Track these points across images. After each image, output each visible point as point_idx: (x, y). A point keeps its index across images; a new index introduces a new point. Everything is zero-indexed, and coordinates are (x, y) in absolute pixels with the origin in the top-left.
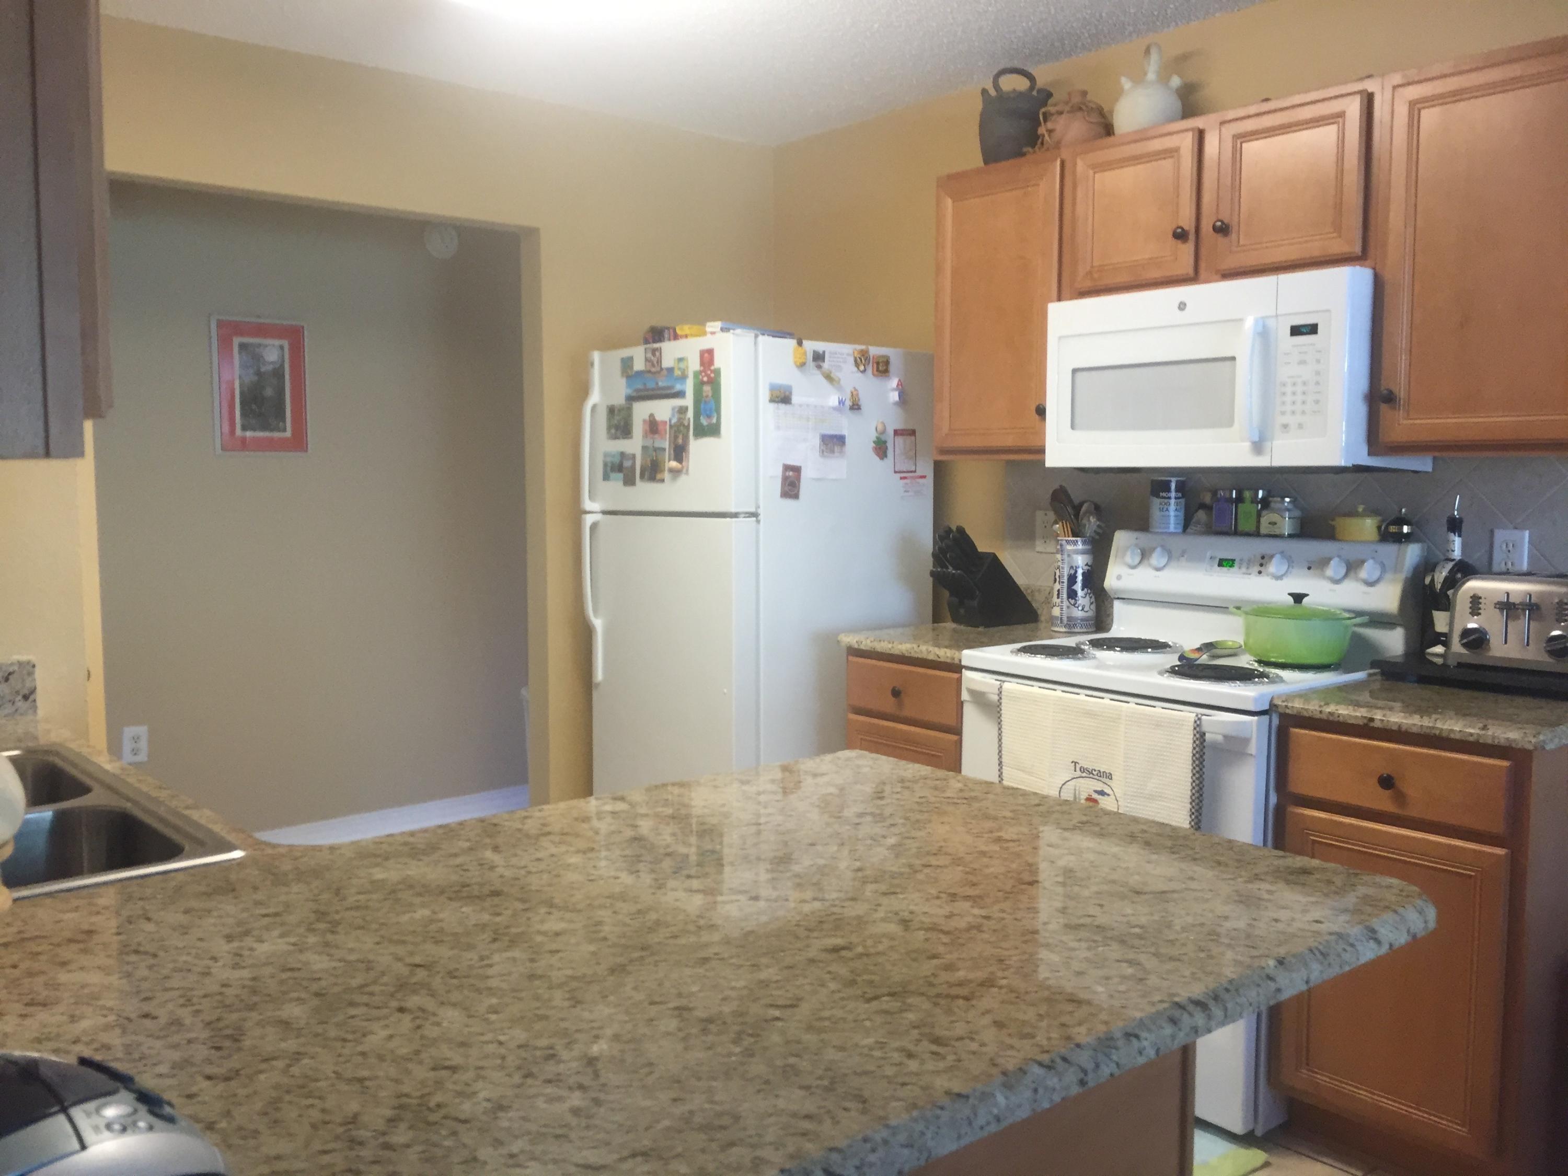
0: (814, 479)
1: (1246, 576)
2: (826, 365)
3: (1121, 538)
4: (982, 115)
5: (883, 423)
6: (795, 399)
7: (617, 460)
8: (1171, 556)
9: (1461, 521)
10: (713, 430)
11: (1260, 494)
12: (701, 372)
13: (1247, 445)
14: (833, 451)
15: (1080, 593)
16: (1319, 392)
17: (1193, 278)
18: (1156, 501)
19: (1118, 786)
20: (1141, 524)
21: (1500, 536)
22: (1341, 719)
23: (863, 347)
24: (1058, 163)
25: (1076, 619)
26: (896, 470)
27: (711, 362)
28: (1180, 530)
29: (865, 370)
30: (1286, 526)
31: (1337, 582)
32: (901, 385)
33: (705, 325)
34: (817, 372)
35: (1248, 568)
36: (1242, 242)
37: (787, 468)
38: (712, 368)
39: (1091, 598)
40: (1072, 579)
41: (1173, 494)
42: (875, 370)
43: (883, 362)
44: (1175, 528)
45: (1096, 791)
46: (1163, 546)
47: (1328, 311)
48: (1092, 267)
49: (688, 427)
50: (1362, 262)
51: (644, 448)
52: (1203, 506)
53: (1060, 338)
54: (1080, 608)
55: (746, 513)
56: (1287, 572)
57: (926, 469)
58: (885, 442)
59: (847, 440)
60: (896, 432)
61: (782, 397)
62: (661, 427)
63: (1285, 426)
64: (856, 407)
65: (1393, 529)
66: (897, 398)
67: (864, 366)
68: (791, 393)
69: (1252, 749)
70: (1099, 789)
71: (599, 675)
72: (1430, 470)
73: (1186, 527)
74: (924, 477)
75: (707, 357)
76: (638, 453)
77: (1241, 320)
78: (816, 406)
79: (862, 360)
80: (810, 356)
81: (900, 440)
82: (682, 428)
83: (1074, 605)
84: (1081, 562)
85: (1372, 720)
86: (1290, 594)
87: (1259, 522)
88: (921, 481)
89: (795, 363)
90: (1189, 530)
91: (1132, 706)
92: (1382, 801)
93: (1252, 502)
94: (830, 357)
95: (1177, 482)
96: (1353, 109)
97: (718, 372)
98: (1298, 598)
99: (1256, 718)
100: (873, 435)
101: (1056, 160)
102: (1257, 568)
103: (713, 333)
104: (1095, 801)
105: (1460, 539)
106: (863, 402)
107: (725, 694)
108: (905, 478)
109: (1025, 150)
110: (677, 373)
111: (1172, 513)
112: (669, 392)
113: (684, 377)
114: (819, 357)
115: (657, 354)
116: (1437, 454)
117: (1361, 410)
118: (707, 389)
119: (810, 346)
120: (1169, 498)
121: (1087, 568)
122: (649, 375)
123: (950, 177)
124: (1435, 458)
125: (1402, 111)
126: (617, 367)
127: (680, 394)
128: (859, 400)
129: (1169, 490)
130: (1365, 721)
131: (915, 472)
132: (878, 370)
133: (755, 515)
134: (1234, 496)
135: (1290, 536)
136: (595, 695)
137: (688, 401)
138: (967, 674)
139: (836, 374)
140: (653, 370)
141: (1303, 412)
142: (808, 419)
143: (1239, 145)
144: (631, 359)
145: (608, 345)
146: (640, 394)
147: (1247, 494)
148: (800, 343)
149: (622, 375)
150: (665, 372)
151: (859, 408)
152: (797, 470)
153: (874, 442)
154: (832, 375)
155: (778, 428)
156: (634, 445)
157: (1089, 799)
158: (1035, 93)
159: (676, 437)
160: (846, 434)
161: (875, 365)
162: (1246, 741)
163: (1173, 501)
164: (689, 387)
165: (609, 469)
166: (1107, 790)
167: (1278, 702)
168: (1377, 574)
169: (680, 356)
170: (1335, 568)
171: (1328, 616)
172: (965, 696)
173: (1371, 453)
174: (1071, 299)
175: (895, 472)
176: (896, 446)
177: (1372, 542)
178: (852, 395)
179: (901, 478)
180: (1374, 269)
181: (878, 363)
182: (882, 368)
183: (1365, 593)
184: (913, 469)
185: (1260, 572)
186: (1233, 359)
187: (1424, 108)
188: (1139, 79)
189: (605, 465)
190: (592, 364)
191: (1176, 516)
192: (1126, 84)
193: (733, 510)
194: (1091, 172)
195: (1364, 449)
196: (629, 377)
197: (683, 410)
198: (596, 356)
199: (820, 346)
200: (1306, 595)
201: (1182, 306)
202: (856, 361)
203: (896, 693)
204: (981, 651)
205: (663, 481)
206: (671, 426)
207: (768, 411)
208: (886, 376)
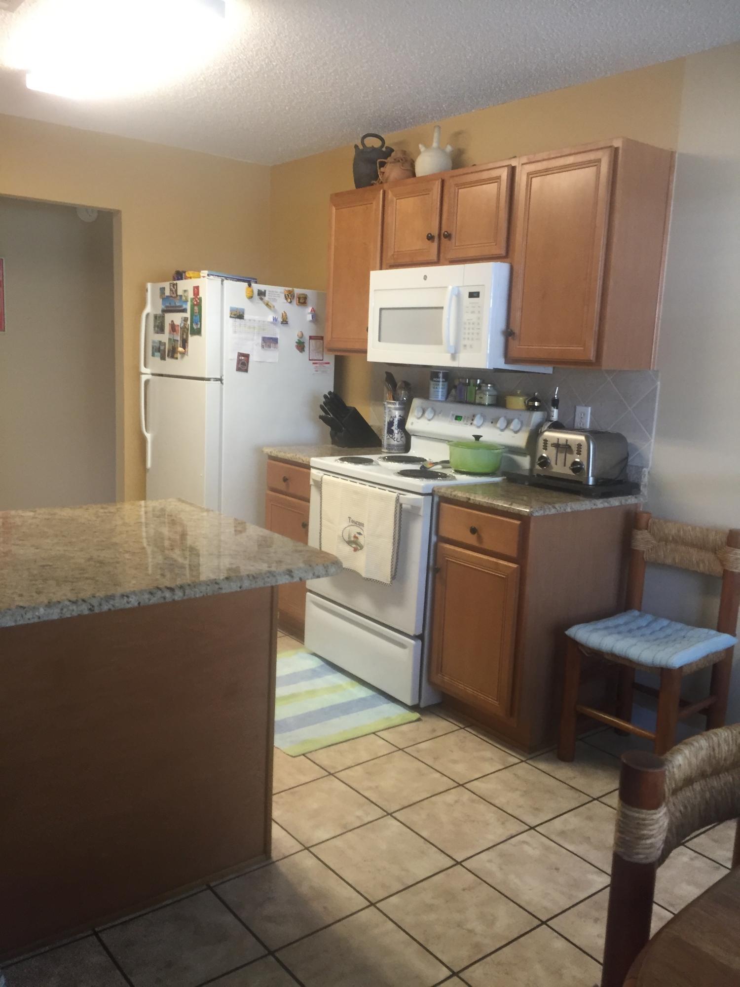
0: (257, 361)
1: (465, 425)
2: (266, 298)
3: (416, 402)
4: (355, 159)
5: (301, 332)
6: (246, 316)
7: (157, 345)
8: (435, 413)
9: (558, 401)
10: (198, 332)
11: (478, 381)
12: (194, 298)
13: (449, 356)
14: (270, 347)
15: (396, 431)
16: (479, 329)
17: (437, 262)
18: (432, 383)
19: (365, 532)
20: (425, 395)
21: (579, 409)
22: (458, 499)
23: (290, 289)
24: (382, 191)
25: (394, 445)
26: (311, 359)
27: (198, 294)
28: (444, 399)
29: (291, 302)
30: (487, 400)
31: (502, 430)
32: (314, 311)
33: (200, 272)
34: (261, 302)
35: (467, 421)
36: (457, 244)
37: (240, 355)
38: (198, 297)
39: (401, 434)
40: (391, 424)
41: (441, 380)
42: (298, 302)
43: (303, 297)
44: (442, 398)
45: (357, 533)
46: (433, 408)
47: (483, 285)
48: (395, 252)
49: (188, 329)
50: (505, 260)
51: (170, 339)
52: (455, 387)
53: (375, 290)
54: (395, 440)
55: (215, 379)
56: (482, 425)
57: (330, 359)
58: (304, 343)
59: (279, 341)
60: (311, 338)
61: (239, 315)
62: (176, 328)
63: (465, 346)
64: (285, 322)
65: (530, 403)
66: (311, 318)
67: (290, 299)
68: (243, 313)
69: (421, 513)
70: (359, 532)
71: (149, 464)
72: (551, 373)
73: (447, 398)
74: (328, 363)
75: (196, 290)
76: (167, 341)
77: (446, 287)
78: (259, 321)
79: (289, 296)
80: (256, 292)
81: (313, 342)
82: (185, 329)
83: (392, 438)
84: (397, 414)
85: (469, 499)
86: (473, 436)
87: (475, 397)
88: (327, 365)
89: (247, 296)
90: (448, 400)
91: (377, 490)
92: (472, 540)
93: (474, 386)
94: (269, 294)
95: (443, 372)
96: (504, 174)
97: (200, 299)
98: (477, 438)
99: (423, 497)
100: (296, 339)
101: (380, 191)
102: (470, 422)
103: (204, 277)
104: (357, 538)
105: (557, 410)
106: (290, 320)
107: (201, 476)
108: (316, 363)
109: (373, 182)
110: (184, 298)
111: (440, 390)
112: (180, 309)
113: (186, 301)
114: (261, 294)
115: (175, 287)
116: (555, 366)
117: (500, 340)
118: (196, 308)
119: (256, 287)
120: (439, 382)
121: (400, 418)
122: (171, 298)
123: (337, 195)
124: (554, 368)
125: (524, 178)
126: (158, 292)
127: (184, 311)
128: (287, 318)
129: (438, 377)
130: (467, 500)
131: (322, 360)
132: (299, 302)
133: (221, 380)
134: (467, 382)
135: (489, 405)
136: (148, 475)
137: (188, 315)
138: (313, 471)
139: (272, 303)
140: (173, 296)
141: (472, 339)
142: (254, 328)
143: (457, 191)
144: (164, 288)
145: (154, 281)
146: (168, 309)
147: (472, 381)
148: (250, 285)
149: (160, 298)
150: (179, 298)
151: (287, 323)
152: (247, 356)
153: (297, 342)
154: (269, 304)
155: (235, 332)
156: (165, 338)
157: (355, 537)
158: (384, 149)
159: (183, 334)
160: (278, 337)
161: (298, 299)
162: (419, 508)
163: (441, 383)
164: (188, 306)
165: (154, 350)
166: (362, 533)
167: (435, 489)
168: (519, 427)
169: (185, 289)
170: (502, 423)
171: (490, 447)
172: (312, 482)
173: (506, 362)
174: (387, 269)
175: (310, 360)
176: (309, 345)
177: (523, 410)
178: (283, 316)
179: (314, 363)
180: (511, 263)
181: (299, 298)
182: (303, 301)
183: (513, 437)
184: (321, 359)
185: (471, 424)
186: (442, 308)
187: (533, 177)
188: (428, 146)
189: (153, 348)
190: (147, 290)
191: (442, 392)
192: (422, 148)
193: (207, 376)
194: (395, 199)
195: (502, 360)
196: (163, 299)
197: (186, 319)
198: (149, 286)
199: (262, 287)
200: (482, 436)
201: (425, 278)
202: (285, 295)
203: (285, 480)
204: (322, 459)
205: (177, 358)
206: (181, 328)
207: (229, 322)
208: (306, 306)
